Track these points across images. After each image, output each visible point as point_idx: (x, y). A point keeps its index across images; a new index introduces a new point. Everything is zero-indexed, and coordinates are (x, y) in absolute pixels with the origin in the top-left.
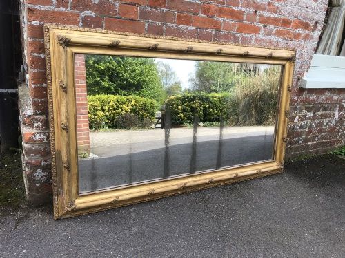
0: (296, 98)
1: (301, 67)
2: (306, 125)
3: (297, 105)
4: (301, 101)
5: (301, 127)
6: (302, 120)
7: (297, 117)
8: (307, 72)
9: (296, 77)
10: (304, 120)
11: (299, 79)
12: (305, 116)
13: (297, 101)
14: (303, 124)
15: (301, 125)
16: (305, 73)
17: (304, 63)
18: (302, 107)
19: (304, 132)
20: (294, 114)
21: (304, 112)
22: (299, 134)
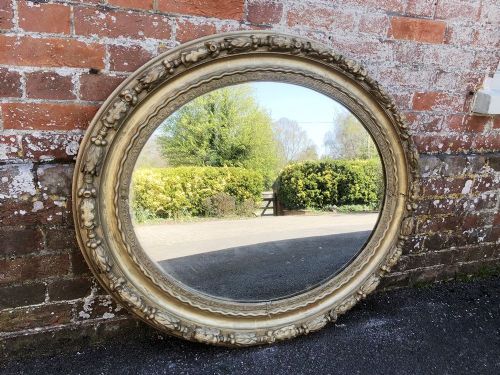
0: (465, 138)
1: (475, 65)
2: (493, 199)
3: (470, 154)
4: (478, 147)
5: (480, 205)
6: (482, 189)
7: (469, 183)
8: (491, 76)
9: (464, 88)
10: (488, 189)
11: (471, 93)
12: (489, 180)
13: (467, 146)
14: (484, 197)
15: (481, 201)
16: (487, 80)
17: (483, 55)
18: (482, 159)
19: (487, 216)
20: (462, 176)
21: (487, 169)
22: (476, 222)
